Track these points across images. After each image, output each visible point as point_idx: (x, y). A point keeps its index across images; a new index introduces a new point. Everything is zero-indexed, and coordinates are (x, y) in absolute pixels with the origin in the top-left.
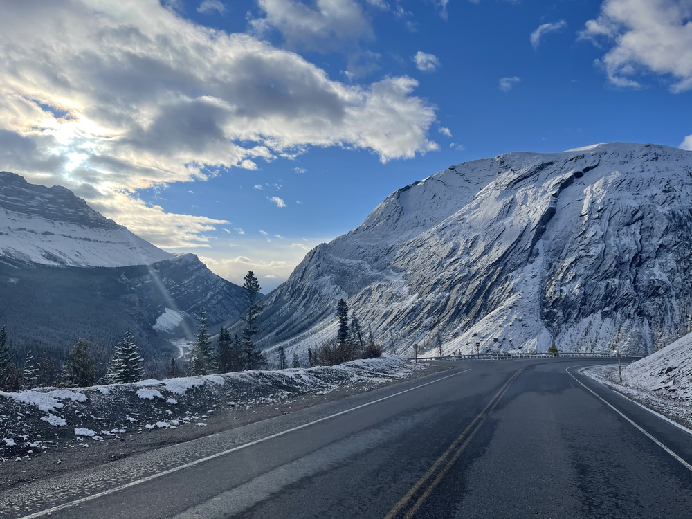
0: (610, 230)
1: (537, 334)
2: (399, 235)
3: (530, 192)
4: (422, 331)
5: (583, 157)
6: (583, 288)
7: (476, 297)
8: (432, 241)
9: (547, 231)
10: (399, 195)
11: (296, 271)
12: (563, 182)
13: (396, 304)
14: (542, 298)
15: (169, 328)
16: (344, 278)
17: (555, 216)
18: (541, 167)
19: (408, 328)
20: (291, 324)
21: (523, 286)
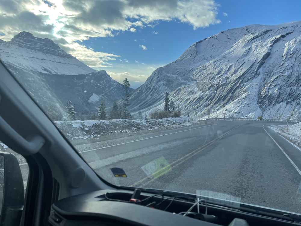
0: (295, 64)
1: (255, 110)
2: (195, 64)
3: (259, 45)
4: (203, 107)
5: (286, 28)
6: (279, 91)
7: (228, 93)
8: (210, 67)
9: (265, 63)
10: (196, 45)
11: (149, 79)
12: (276, 39)
13: (192, 95)
14: (259, 95)
15: (95, 102)
16: (169, 83)
17: (270, 56)
18: (266, 32)
19: (196, 106)
20: (145, 102)
21: (250, 89)
